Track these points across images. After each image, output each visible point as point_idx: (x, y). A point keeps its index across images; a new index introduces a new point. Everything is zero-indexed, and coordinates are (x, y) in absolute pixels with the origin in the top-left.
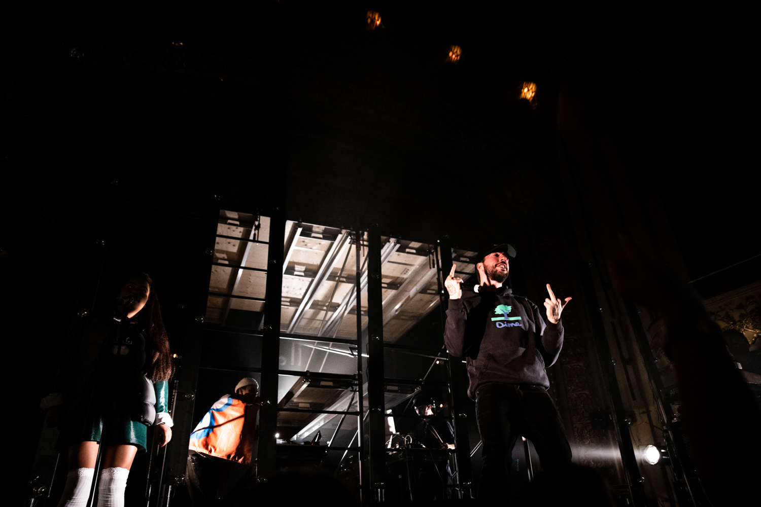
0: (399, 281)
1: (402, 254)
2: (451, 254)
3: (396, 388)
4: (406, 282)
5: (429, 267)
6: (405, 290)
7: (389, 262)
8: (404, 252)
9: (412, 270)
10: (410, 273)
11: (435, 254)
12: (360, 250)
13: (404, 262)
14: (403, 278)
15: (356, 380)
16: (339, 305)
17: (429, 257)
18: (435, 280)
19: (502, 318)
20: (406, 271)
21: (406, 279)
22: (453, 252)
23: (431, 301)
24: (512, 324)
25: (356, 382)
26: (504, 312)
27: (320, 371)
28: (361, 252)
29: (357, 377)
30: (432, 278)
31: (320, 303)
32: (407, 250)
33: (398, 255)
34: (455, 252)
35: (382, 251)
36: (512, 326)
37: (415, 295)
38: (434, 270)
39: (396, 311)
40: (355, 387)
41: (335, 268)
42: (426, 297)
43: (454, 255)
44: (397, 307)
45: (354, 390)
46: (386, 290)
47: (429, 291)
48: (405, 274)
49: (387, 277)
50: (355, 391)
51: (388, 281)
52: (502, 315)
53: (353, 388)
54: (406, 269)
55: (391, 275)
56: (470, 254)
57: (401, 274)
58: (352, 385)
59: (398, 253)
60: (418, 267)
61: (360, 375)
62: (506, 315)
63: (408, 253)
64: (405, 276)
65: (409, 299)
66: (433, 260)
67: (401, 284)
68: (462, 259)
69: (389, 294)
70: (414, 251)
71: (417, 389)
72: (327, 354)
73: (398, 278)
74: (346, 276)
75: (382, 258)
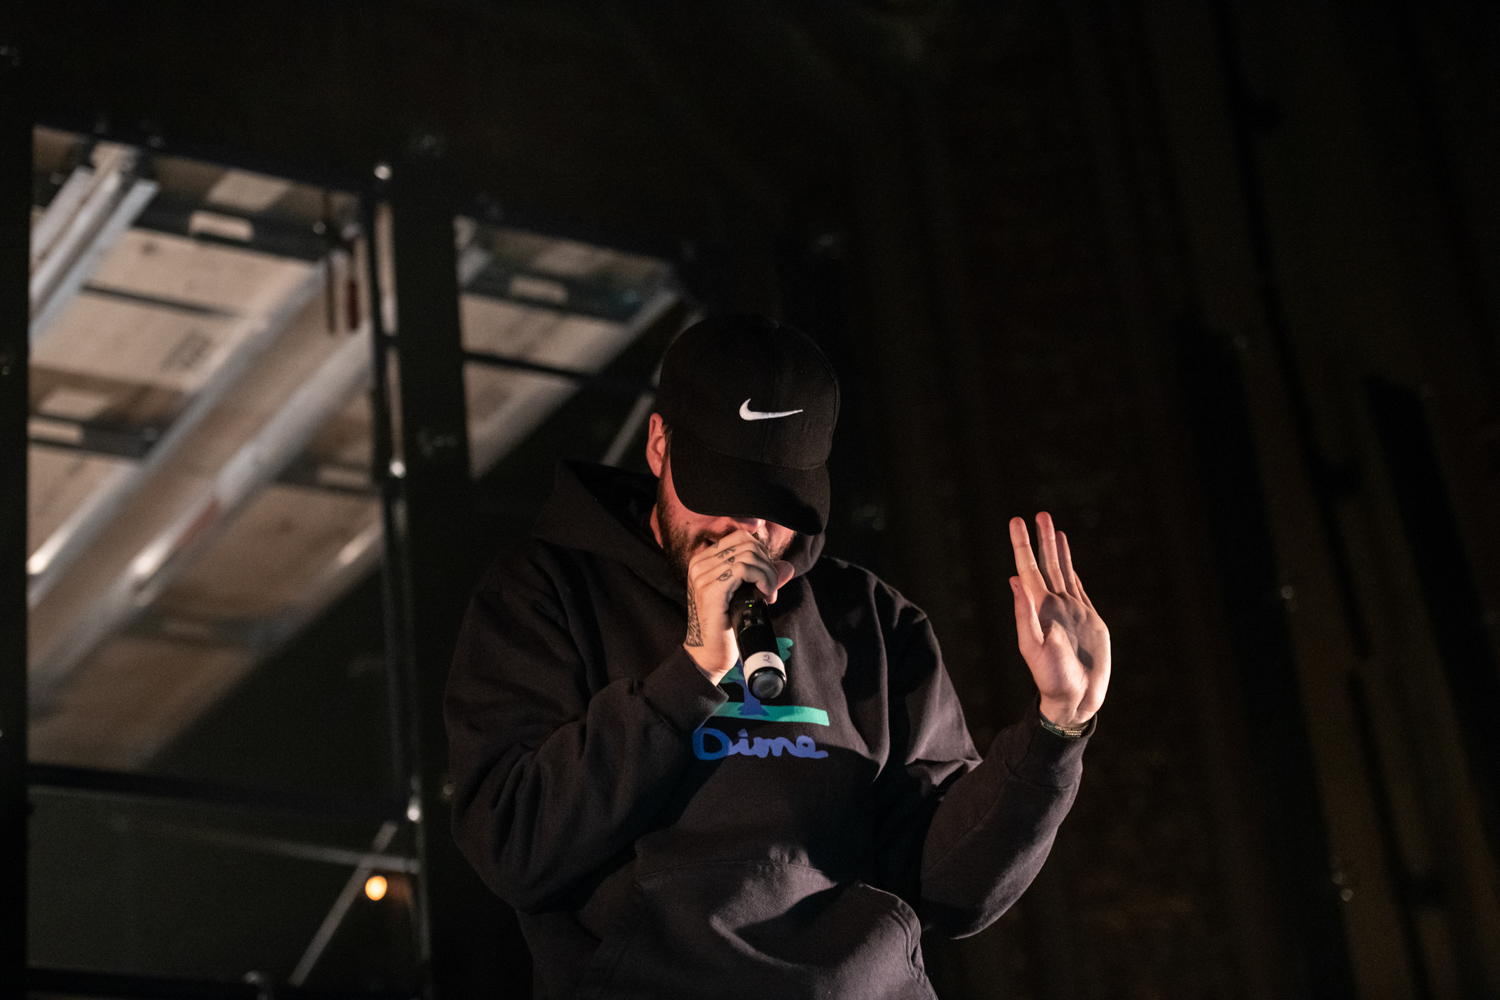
0: (151, 407)
1: (169, 244)
2: (451, 256)
4: (195, 416)
5: (321, 321)
6: (189, 465)
7: (90, 289)
8: (180, 230)
9: (227, 342)
10: (217, 359)
11: (361, 249)
13: (178, 291)
14: (176, 394)
17: (330, 272)
18: (361, 409)
20: (193, 350)
21: (194, 396)
22: (473, 242)
23: (346, 536)
24: (778, 745)
30: (348, 395)
32: (201, 222)
33: (148, 250)
34: (482, 241)
35: (40, 237)
37: (250, 495)
38: (357, 347)
39: (141, 586)
42: (315, 508)
43: (470, 264)
44: (146, 563)
46: (65, 460)
47: (331, 475)
48: (188, 365)
49: (78, 381)
51: (87, 405)
54: (190, 337)
55: (107, 368)
56: (569, 258)
57: (167, 364)
59: (141, 237)
60: (263, 324)
63: (207, 238)
64: (192, 381)
65: (215, 519)
66: (352, 287)
67: (163, 423)
68: (523, 286)
69: (92, 487)
70: (240, 230)
73: (144, 391)
75: (38, 283)
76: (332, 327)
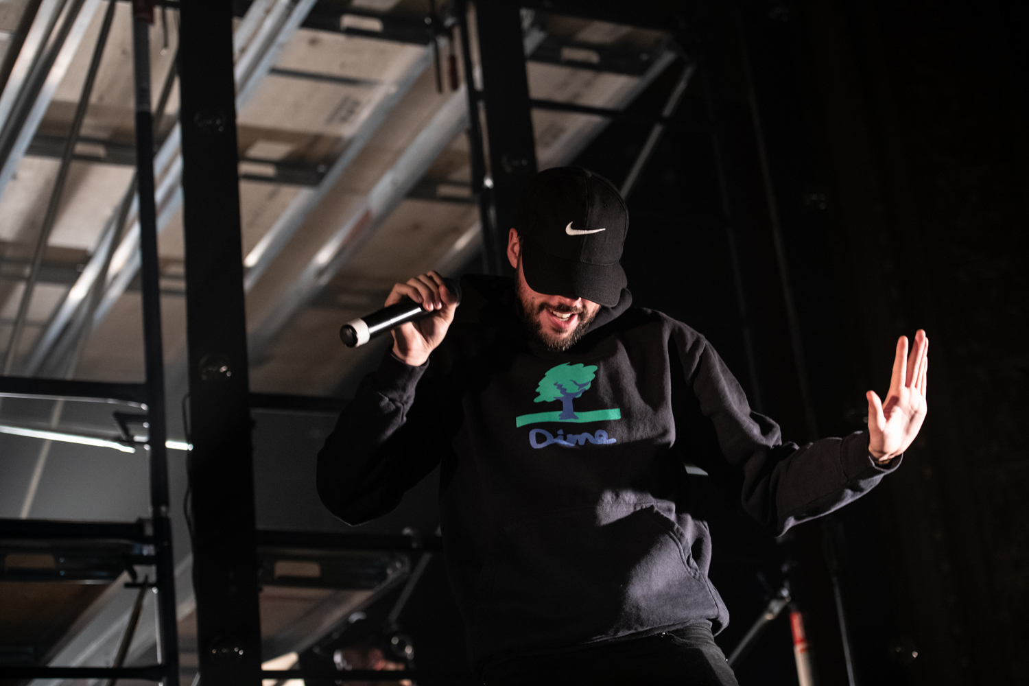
0: (321, 149)
1: (326, 37)
2: (519, 35)
3: (312, 570)
4: (351, 154)
5: (434, 86)
6: (350, 187)
7: (275, 71)
8: (334, 28)
9: (371, 103)
10: (364, 114)
11: (457, 33)
12: (151, 21)
13: (335, 70)
14: (338, 139)
15: (147, 541)
16: (84, 258)
17: (437, 51)
18: (463, 144)
19: (555, 416)
20: (347, 109)
21: (350, 142)
22: (533, 25)
23: (458, 232)
24: (582, 438)
25: (148, 550)
26: (563, 391)
27: (24, 514)
28: (155, 32)
29: (149, 531)
30: (453, 136)
31: (9, 253)
32: (348, 21)
33: (313, 42)
34: (539, 24)
35: (239, 39)
36: (582, 443)
37: (391, 207)
38: (457, 101)
39: (321, 272)
40: (140, 570)
41: (54, 105)
42: (435, 213)
43: (532, 41)
44: (324, 256)
45: (140, 579)
46: (266, 188)
47: (445, 190)
48: (344, 120)
49: (272, 135)
50: (144, 586)
51: (278, 150)
52: (556, 405)
53: (133, 575)
54: (345, 100)
55: (290, 125)
56: (601, 32)
57: (331, 119)
58: (129, 561)
59: (308, 34)
60: (393, 89)
61: (162, 525)
62: (568, 405)
63: (352, 32)
64: (347, 131)
65: (368, 224)
66: (453, 60)
67: (330, 161)
68: (569, 53)
69: (285, 206)
70: (375, 25)
71: (395, 569)
72: (45, 452)
73: (317, 138)
74: (103, 135)
75: (239, 71)
76: (440, 89)
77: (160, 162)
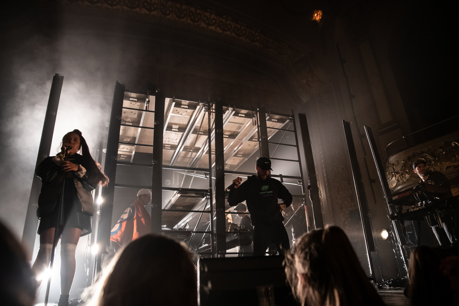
0: (235, 133)
1: (236, 117)
2: (265, 117)
6: (239, 139)
7: (229, 122)
8: (238, 116)
10: (242, 128)
11: (256, 117)
13: (238, 122)
14: (238, 132)
15: (209, 192)
16: (200, 149)
17: (253, 119)
20: (239, 128)
22: (267, 116)
23: (256, 146)
25: (209, 194)
27: (189, 188)
28: (211, 116)
29: (209, 191)
31: (188, 148)
32: (240, 115)
33: (234, 118)
34: (268, 116)
35: (224, 116)
38: (256, 127)
40: (207, 196)
41: (196, 126)
42: (252, 143)
43: (267, 118)
44: (235, 149)
45: (207, 198)
46: (227, 139)
47: (253, 140)
48: (239, 129)
49: (228, 131)
50: (208, 199)
51: (228, 133)
54: (239, 126)
55: (231, 130)
56: (278, 117)
57: (237, 129)
58: (206, 195)
61: (211, 190)
63: (240, 117)
64: (239, 131)
66: (255, 121)
67: (237, 135)
68: (273, 120)
69: (230, 142)
70: (244, 115)
72: (193, 178)
73: (235, 132)
74: (203, 131)
75: (224, 122)
76: (253, 125)
77: (212, 135)
